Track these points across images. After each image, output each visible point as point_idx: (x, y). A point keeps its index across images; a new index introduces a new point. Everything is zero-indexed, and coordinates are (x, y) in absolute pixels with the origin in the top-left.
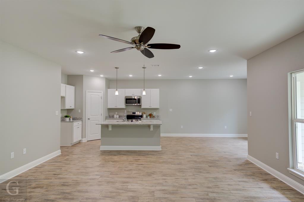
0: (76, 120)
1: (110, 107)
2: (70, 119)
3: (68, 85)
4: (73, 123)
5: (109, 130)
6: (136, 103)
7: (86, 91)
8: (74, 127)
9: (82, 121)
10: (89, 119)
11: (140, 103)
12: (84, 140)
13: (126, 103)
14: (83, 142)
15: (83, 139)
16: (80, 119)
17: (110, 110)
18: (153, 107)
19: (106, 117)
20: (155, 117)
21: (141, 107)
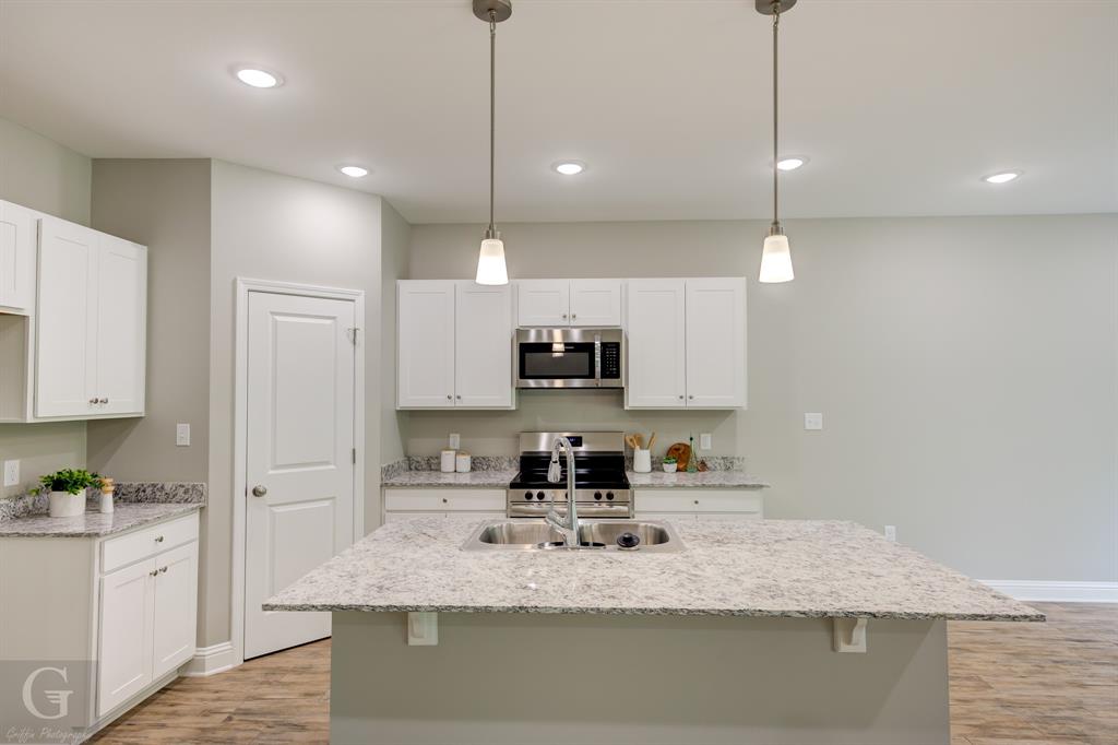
0: (154, 500)
1: (411, 399)
2: (93, 504)
3: (94, 226)
4: (97, 542)
5: (413, 641)
6: (591, 375)
7: (234, 283)
8: (110, 582)
9: (202, 509)
10: (255, 492)
11: (617, 375)
12: (220, 659)
13: (523, 375)
14: (207, 673)
15: (209, 651)
16: (190, 495)
17: (413, 420)
18: (703, 401)
19: (387, 471)
20: (709, 464)
21: (621, 403)
